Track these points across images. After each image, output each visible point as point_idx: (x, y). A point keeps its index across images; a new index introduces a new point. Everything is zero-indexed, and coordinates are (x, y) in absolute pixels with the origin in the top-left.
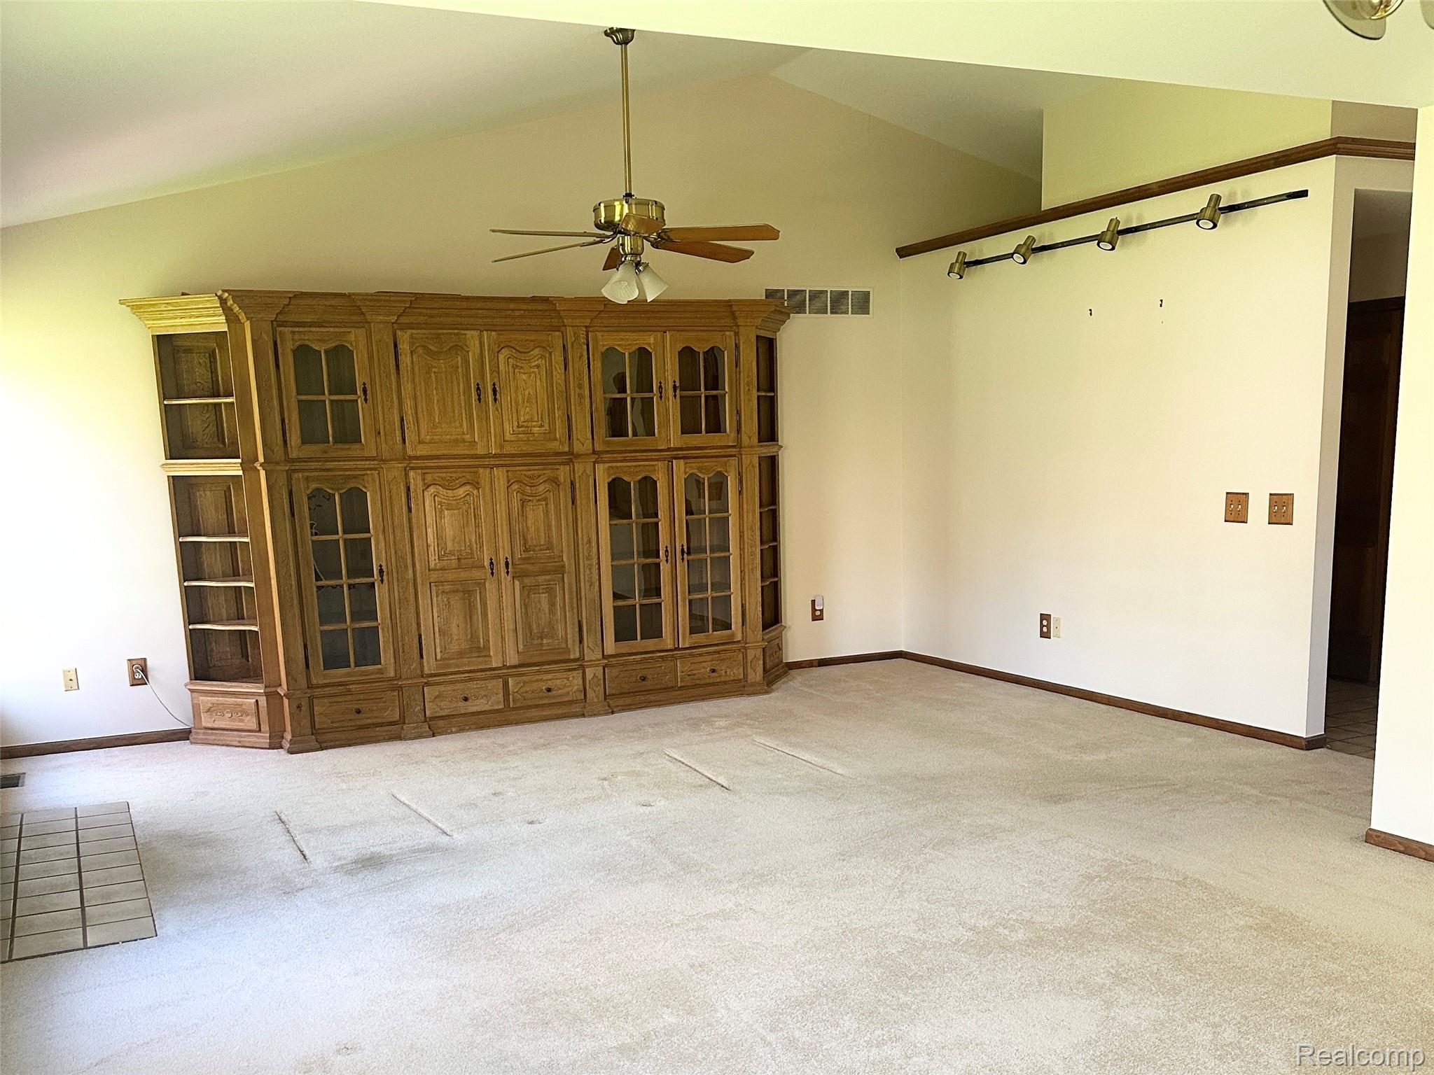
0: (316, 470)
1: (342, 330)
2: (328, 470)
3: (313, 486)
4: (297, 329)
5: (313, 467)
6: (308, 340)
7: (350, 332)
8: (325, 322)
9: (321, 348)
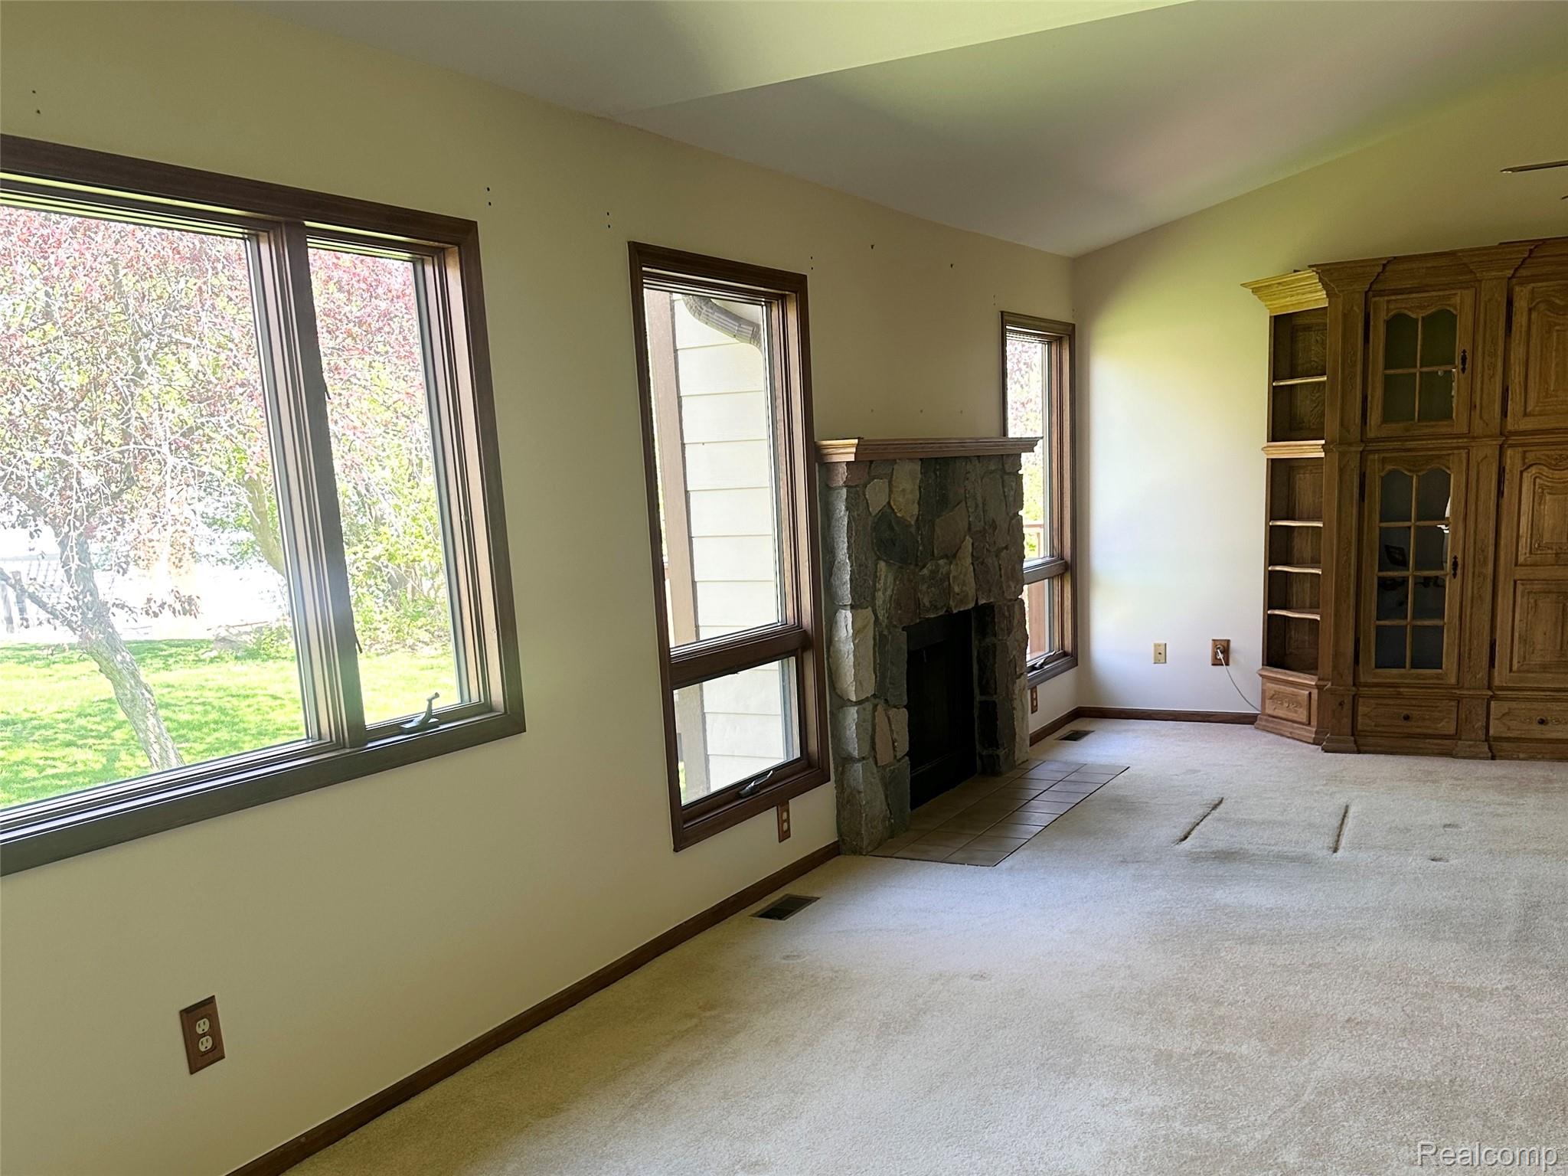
0: (1394, 450)
1: (1447, 293)
2: (1409, 450)
3: (1389, 467)
4: (1393, 298)
5: (1391, 447)
6: (1405, 308)
7: (1455, 294)
8: (1427, 285)
9: (1418, 315)
